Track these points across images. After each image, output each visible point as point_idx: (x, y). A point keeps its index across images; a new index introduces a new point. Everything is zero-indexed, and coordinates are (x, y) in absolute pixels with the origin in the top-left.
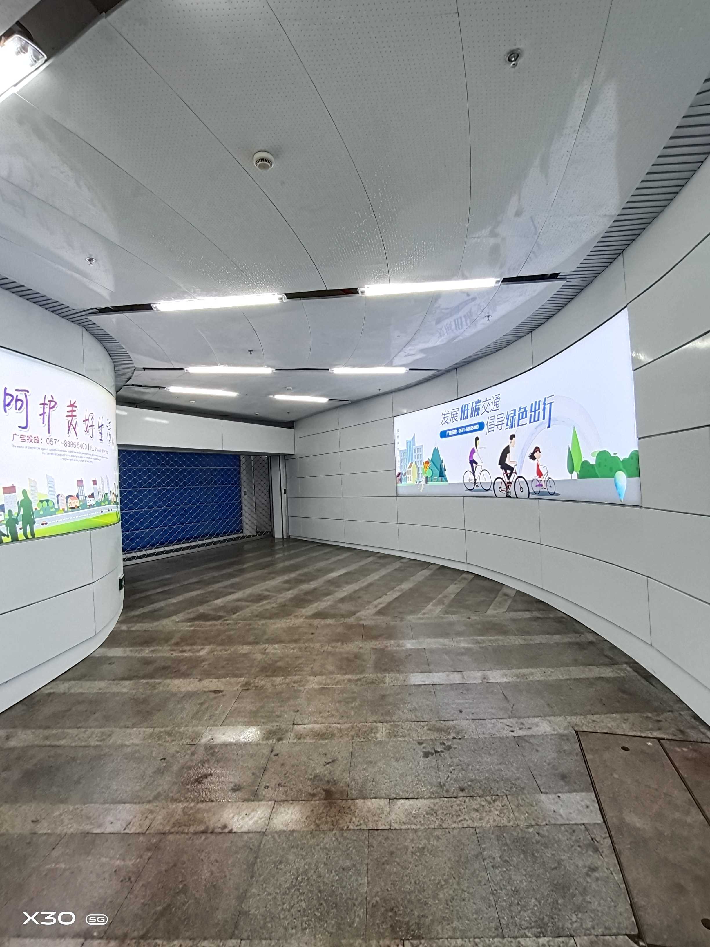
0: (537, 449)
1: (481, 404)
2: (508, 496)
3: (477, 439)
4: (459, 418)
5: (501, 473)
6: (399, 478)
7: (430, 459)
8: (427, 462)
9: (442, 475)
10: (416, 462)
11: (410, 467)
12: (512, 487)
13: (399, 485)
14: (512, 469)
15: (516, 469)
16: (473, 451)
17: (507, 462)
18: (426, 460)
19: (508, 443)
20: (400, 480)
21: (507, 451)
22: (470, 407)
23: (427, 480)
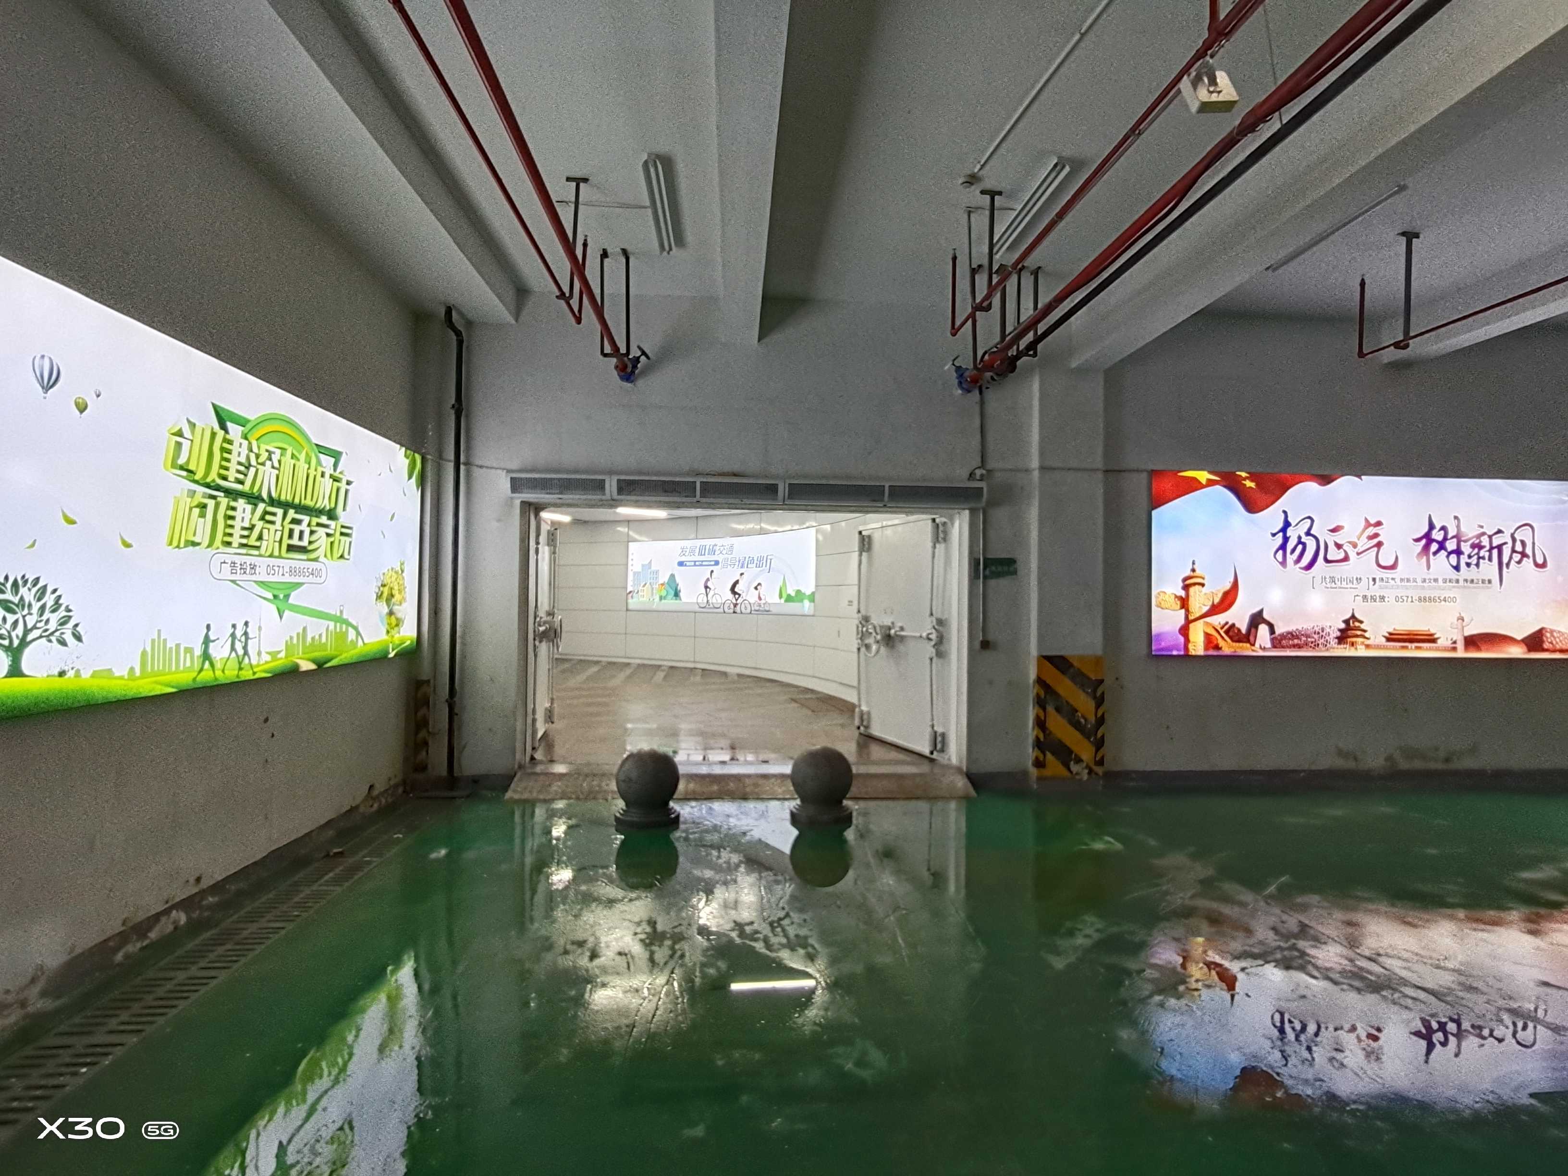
0: (759, 584)
1: (718, 548)
2: (734, 612)
3: (712, 572)
4: (697, 554)
5: (730, 596)
6: (630, 595)
8: (663, 584)
9: (677, 595)
10: (650, 583)
11: (644, 586)
12: (738, 607)
13: (630, 601)
14: (740, 595)
15: (743, 595)
16: (708, 580)
17: (736, 590)
18: (661, 582)
19: (738, 577)
20: (632, 597)
21: (737, 582)
22: (707, 548)
23: (661, 598)
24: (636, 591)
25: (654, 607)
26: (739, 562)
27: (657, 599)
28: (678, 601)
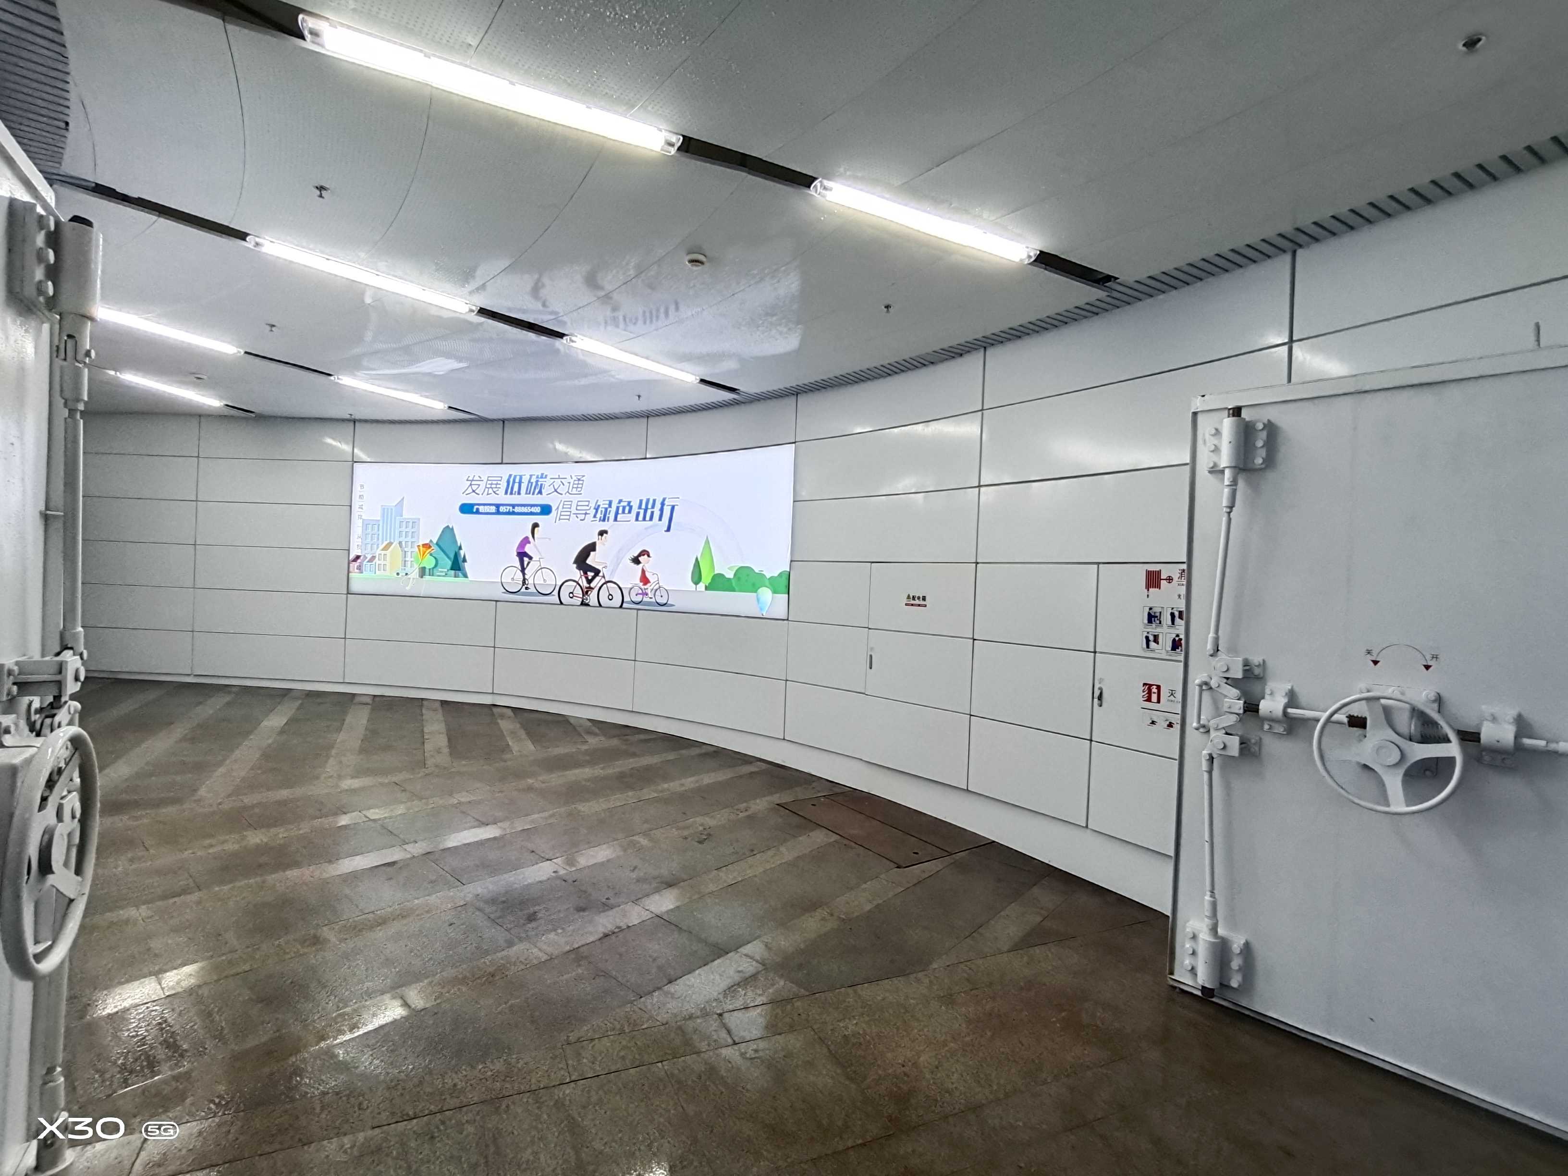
0: (645, 553)
1: (549, 481)
3: (535, 525)
4: (502, 492)
5: (577, 574)
6: (355, 564)
7: (435, 542)
8: (426, 546)
9: (457, 565)
10: (400, 543)
11: (386, 548)
13: (355, 574)
15: (604, 572)
17: (589, 562)
18: (423, 540)
19: (593, 539)
20: (359, 568)
21: (592, 547)
22: (526, 480)
23: (423, 572)
24: (369, 557)
25: (408, 589)
26: (597, 510)
27: (415, 574)
28: (461, 579)
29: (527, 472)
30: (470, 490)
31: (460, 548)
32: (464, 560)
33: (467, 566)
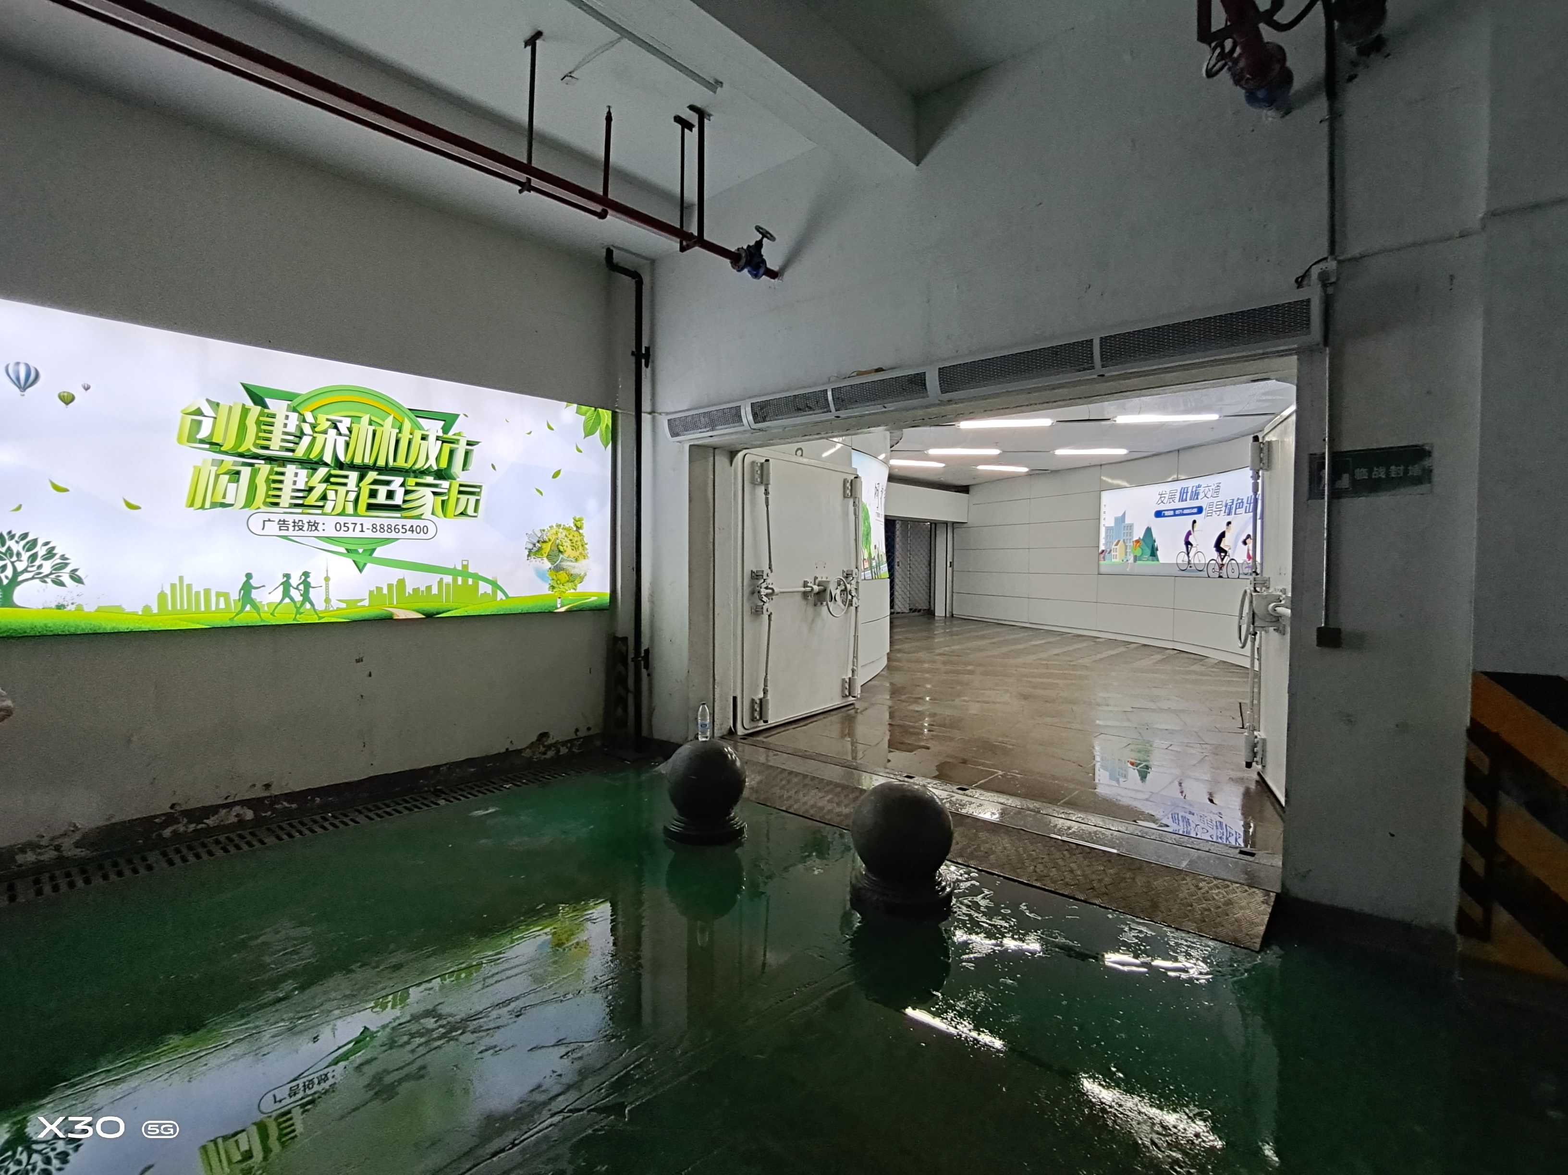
0: (1249, 536)
1: (1202, 489)
2: (1220, 577)
3: (1194, 522)
4: (1177, 500)
5: (1215, 555)
6: (1102, 556)
7: (1141, 538)
8: (1137, 541)
9: (1154, 553)
10: (1124, 540)
11: (1117, 545)
13: (1102, 562)
14: (1226, 552)
15: (1230, 552)
16: (1189, 534)
17: (1222, 545)
18: (1136, 538)
19: (1224, 528)
20: (1104, 558)
21: (1223, 535)
22: (1190, 491)
23: (1136, 559)
24: (1108, 550)
25: (1128, 570)
26: (1226, 506)
27: (1131, 560)
28: (1155, 562)
29: (1191, 484)
30: (1160, 502)
31: (1155, 541)
32: (1157, 550)
33: (1159, 553)
